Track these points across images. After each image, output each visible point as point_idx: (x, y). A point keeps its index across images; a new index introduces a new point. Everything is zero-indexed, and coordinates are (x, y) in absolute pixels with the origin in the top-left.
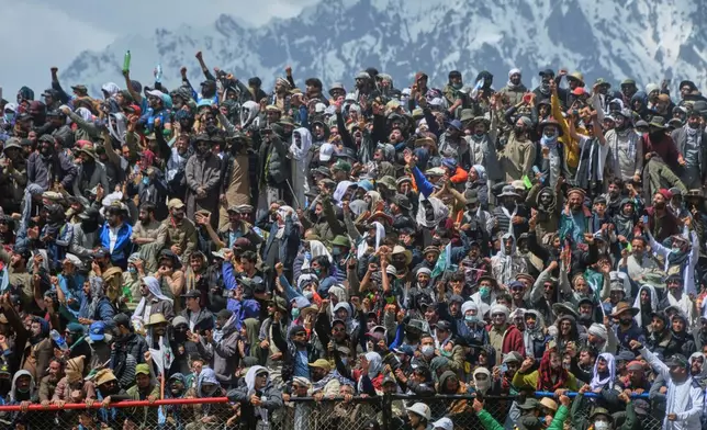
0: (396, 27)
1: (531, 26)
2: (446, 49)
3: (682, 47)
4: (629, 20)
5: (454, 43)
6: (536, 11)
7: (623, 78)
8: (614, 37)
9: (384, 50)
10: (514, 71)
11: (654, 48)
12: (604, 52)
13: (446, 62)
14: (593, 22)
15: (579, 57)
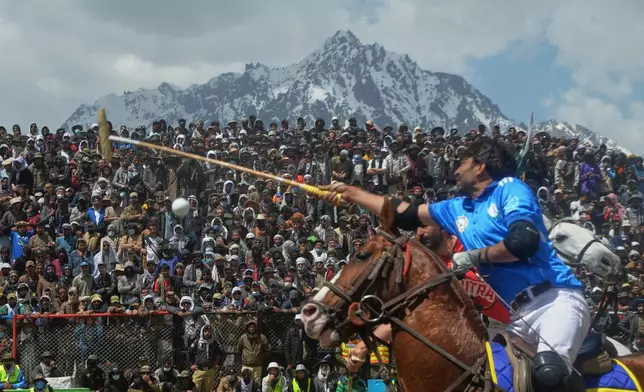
0: (266, 90)
1: (344, 90)
2: (295, 104)
3: (432, 104)
4: (401, 88)
5: (299, 99)
6: (347, 82)
7: (399, 123)
8: (393, 98)
9: (258, 103)
10: (334, 118)
11: (415, 105)
12: (387, 107)
13: (294, 111)
14: (380, 89)
15: (372, 109)
